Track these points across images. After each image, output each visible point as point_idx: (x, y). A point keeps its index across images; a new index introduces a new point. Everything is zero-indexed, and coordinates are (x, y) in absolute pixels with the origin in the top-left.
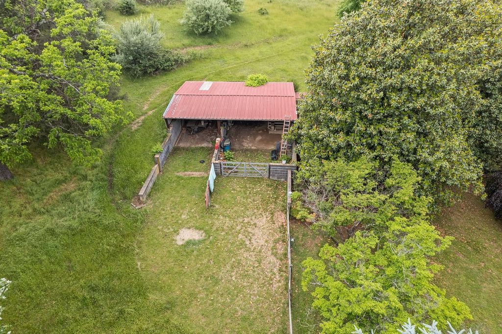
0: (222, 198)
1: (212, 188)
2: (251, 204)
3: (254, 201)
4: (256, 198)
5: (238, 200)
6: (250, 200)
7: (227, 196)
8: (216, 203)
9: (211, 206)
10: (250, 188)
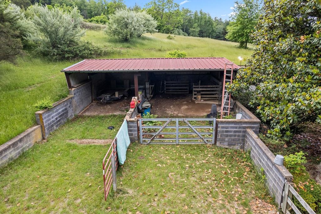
0: (142, 177)
1: (123, 159)
2: (198, 187)
3: (201, 180)
4: (205, 175)
5: (171, 179)
6: (193, 179)
7: (150, 173)
8: (130, 186)
9: (119, 191)
10: (188, 159)
